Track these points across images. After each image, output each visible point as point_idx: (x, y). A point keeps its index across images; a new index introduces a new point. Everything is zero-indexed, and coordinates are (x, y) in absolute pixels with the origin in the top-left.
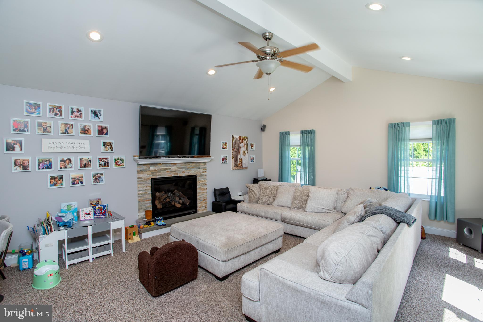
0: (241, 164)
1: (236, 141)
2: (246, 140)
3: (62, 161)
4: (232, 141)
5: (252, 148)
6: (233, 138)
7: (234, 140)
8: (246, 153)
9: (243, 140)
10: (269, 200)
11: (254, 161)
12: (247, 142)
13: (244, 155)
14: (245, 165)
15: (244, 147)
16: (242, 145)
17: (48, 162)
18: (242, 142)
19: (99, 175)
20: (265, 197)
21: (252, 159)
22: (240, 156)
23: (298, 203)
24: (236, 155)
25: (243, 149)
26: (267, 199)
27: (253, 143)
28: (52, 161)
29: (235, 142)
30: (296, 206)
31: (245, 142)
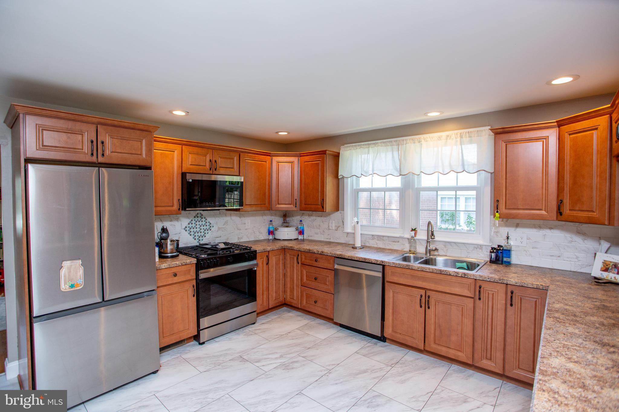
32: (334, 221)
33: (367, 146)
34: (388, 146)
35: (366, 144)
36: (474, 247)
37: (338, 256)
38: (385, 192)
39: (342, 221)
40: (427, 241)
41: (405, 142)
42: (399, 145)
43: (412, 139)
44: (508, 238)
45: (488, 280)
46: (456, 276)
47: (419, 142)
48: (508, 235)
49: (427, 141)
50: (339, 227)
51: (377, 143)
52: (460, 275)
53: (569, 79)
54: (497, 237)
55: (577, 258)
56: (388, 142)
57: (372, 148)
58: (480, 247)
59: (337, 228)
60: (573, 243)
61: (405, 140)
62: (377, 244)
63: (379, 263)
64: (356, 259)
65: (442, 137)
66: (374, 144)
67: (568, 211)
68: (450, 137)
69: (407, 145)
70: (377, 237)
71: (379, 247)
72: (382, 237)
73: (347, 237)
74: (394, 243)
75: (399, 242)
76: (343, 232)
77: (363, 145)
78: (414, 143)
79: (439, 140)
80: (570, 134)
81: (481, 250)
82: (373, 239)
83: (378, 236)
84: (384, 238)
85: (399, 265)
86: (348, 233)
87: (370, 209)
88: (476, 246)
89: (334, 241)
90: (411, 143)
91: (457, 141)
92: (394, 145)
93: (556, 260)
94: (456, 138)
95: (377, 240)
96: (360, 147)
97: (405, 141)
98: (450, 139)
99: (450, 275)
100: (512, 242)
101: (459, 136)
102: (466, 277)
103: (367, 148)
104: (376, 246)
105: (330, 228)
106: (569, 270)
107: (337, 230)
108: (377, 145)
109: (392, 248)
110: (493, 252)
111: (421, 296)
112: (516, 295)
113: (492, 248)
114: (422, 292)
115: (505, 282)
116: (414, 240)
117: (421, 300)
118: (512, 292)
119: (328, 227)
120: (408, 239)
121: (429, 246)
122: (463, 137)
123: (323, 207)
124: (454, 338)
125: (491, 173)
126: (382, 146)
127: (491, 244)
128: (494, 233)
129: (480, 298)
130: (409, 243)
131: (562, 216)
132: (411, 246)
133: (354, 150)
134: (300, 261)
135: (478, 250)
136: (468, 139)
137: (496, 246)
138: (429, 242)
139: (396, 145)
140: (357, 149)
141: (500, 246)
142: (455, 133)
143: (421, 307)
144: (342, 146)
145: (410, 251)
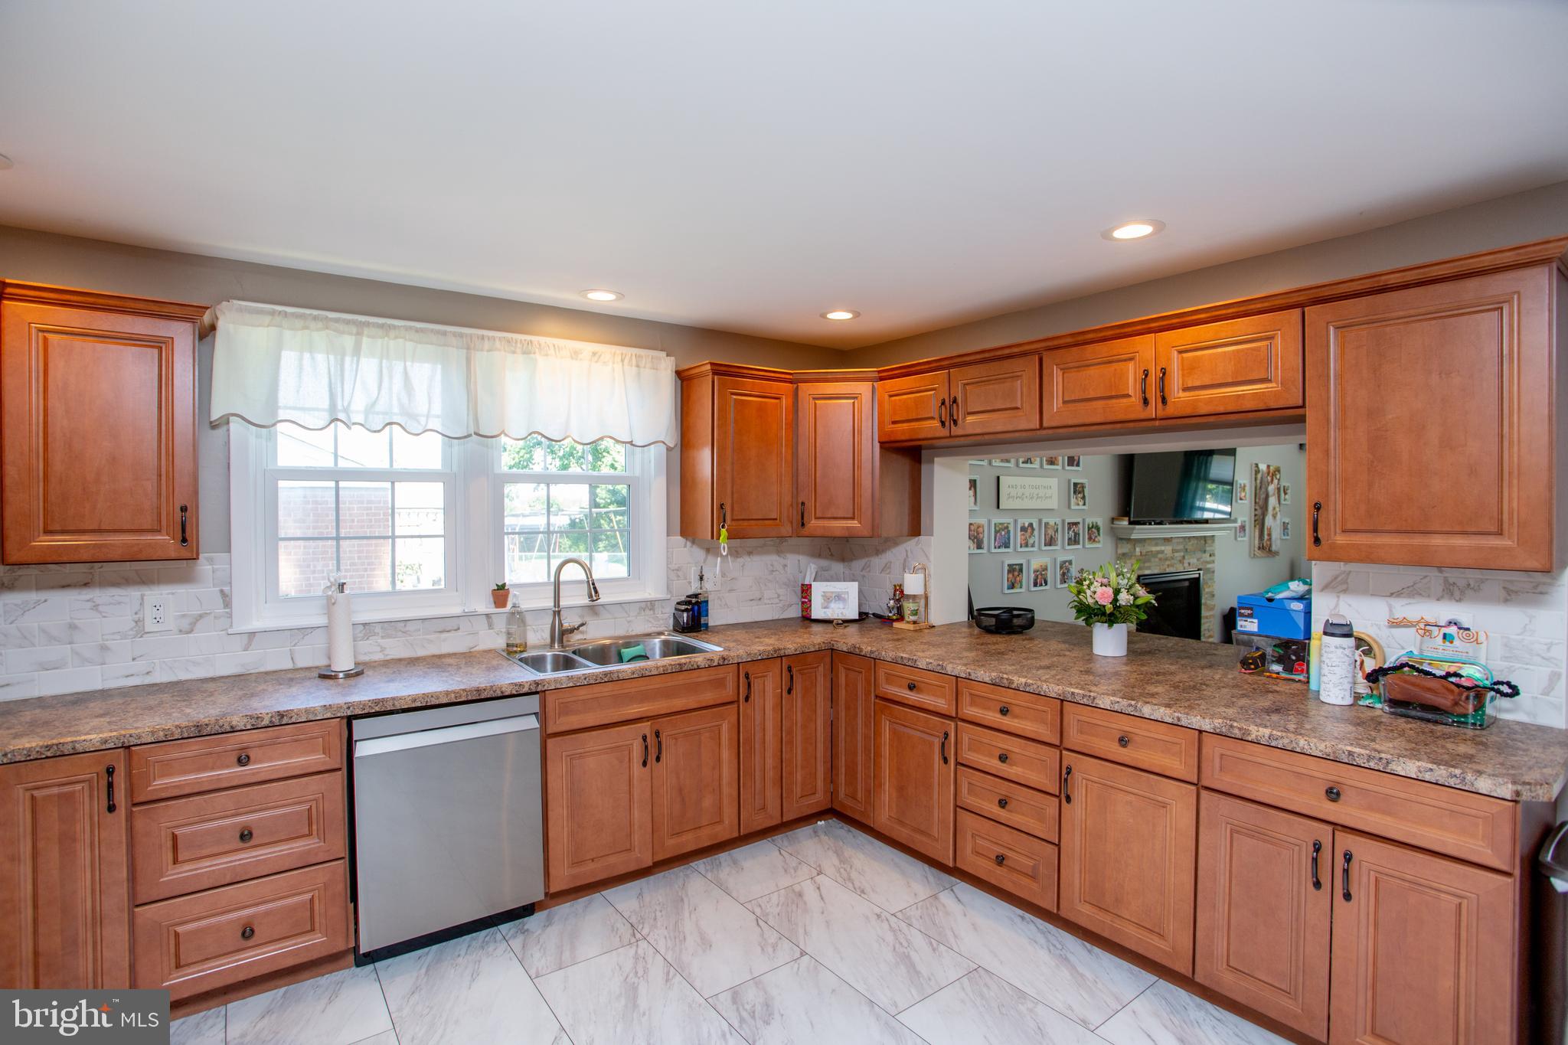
0: (1268, 543)
2: (1278, 477)
3: (1023, 529)
4: (1256, 479)
5: (1287, 496)
6: (1257, 471)
7: (1259, 476)
8: (1276, 513)
9: (1273, 475)
11: (1288, 535)
12: (1279, 480)
13: (1274, 516)
14: (1276, 546)
15: (1274, 494)
16: (1271, 488)
17: (1006, 530)
18: (1272, 480)
19: (1067, 564)
21: (1285, 526)
22: (1269, 521)
24: (1261, 517)
25: (1272, 501)
27: (1287, 485)
28: (1011, 528)
29: (1261, 483)
31: (1275, 481)
33: (354, 330)
34: (432, 344)
35: (348, 322)
36: (641, 608)
37: (366, 711)
38: (393, 483)
39: (222, 591)
40: (554, 612)
41: (487, 344)
42: (469, 349)
43: (508, 342)
44: (701, 578)
45: (760, 658)
47: (526, 354)
48: (701, 572)
49: (547, 355)
50: (201, 617)
51: (395, 327)
52: (715, 663)
53: (845, 315)
54: (678, 580)
55: (779, 596)
56: (431, 331)
57: (369, 337)
58: (650, 605)
59: (193, 625)
60: (774, 573)
61: (489, 338)
62: (383, 650)
63: (526, 690)
64: (445, 701)
65: (581, 353)
66: (382, 326)
67: (811, 521)
68: (600, 356)
69: (493, 354)
70: (382, 628)
71: (388, 658)
72: (402, 624)
73: (246, 649)
74: (446, 635)
75: (459, 629)
76: (230, 631)
77: (337, 320)
78: (514, 352)
79: (572, 358)
80: (812, 399)
81: (652, 612)
83: (386, 625)
84: (410, 627)
85: (585, 679)
86: (252, 634)
87: (338, 539)
88: (643, 605)
89: (173, 679)
90: (505, 351)
91: (614, 370)
92: (453, 347)
93: (757, 605)
94: (614, 363)
95: (383, 637)
96: (320, 325)
97: (486, 341)
98: (598, 361)
99: (699, 668)
100: (708, 585)
101: (619, 359)
103: (350, 334)
105: (150, 626)
106: (771, 618)
107: (191, 631)
108: (392, 333)
109: (437, 652)
110: (686, 610)
111: (645, 738)
112: (794, 670)
113: (678, 603)
114: (646, 728)
115: (782, 653)
116: (519, 613)
117: (646, 747)
118: (790, 669)
119: (134, 624)
120: (488, 616)
121: (561, 624)
122: (626, 361)
123: (184, 540)
124: (707, 802)
125: (669, 449)
126: (411, 340)
127: (669, 597)
128: (674, 572)
129: (747, 699)
130: (490, 626)
131: (806, 528)
132: (509, 634)
133: (292, 329)
134: (120, 796)
135: (648, 612)
136: (634, 369)
137: (683, 598)
138: (559, 612)
139: (457, 348)
140: (306, 328)
141: (696, 596)
142: (607, 351)
143: (645, 764)
144: (224, 303)
145: (508, 645)
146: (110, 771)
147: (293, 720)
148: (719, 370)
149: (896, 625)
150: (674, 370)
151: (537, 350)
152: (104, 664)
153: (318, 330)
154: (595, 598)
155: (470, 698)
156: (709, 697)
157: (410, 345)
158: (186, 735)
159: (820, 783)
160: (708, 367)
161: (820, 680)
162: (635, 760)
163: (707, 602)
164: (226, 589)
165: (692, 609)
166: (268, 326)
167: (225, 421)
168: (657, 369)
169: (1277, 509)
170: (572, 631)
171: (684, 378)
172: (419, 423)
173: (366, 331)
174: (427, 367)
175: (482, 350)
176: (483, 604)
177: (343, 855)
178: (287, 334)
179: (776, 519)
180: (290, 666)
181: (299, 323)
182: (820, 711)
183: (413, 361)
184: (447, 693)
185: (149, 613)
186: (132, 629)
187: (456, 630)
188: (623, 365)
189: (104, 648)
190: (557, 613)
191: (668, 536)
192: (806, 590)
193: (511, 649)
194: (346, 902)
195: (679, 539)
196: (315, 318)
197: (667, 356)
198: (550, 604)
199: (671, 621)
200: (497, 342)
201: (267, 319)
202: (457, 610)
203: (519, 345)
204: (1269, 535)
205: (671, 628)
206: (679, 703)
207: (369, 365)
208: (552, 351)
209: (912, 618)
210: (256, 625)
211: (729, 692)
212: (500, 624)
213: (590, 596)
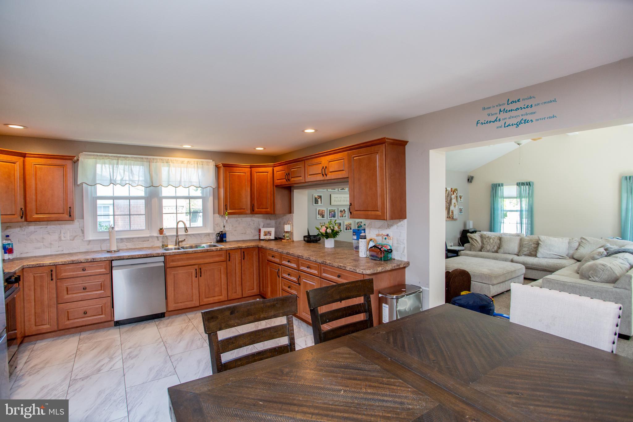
0: (452, 216)
1: (448, 193)
2: (456, 192)
3: (341, 211)
4: (446, 193)
5: (461, 199)
6: (446, 190)
7: (447, 192)
8: (456, 205)
9: (454, 191)
10: (493, 248)
11: (462, 213)
12: (457, 193)
13: (455, 206)
14: (456, 217)
15: (454, 198)
16: (453, 196)
17: (334, 212)
18: (453, 194)
19: (360, 223)
20: (490, 245)
21: (461, 210)
22: (452, 208)
23: (527, 250)
24: (448, 207)
25: (454, 201)
26: (492, 247)
27: (461, 195)
28: (336, 211)
29: (448, 195)
30: (525, 253)
31: (455, 194)
32: (68, 231)
33: (117, 159)
34: (139, 161)
35: (114, 156)
36: (205, 235)
37: (117, 258)
38: (130, 200)
40: (176, 236)
41: (155, 161)
42: (150, 162)
43: (162, 159)
44: (224, 227)
45: (233, 249)
46: (217, 251)
47: (167, 162)
48: (224, 224)
49: (173, 163)
50: (76, 236)
51: (128, 157)
52: (218, 250)
53: (262, 149)
55: (252, 232)
56: (139, 158)
57: (121, 160)
58: (208, 234)
59: (74, 238)
60: (250, 225)
61: (156, 159)
62: (126, 246)
64: (137, 257)
65: (184, 161)
66: (124, 157)
67: (256, 209)
68: (190, 163)
69: (158, 163)
70: (126, 240)
72: (132, 239)
73: (88, 245)
74: (144, 242)
76: (84, 240)
77: (112, 156)
78: (163, 162)
79: (182, 163)
80: (256, 173)
81: (209, 237)
82: (122, 242)
83: (128, 239)
84: (134, 240)
86: (90, 241)
87: (114, 215)
88: (206, 235)
89: (69, 252)
90: (161, 162)
91: (194, 166)
92: (145, 161)
93: (244, 235)
94: (194, 164)
95: (126, 242)
98: (189, 164)
99: (213, 251)
100: (226, 229)
101: (196, 163)
102: (222, 250)
103: (116, 160)
104: (125, 248)
105: (62, 239)
107: (73, 240)
108: (127, 159)
109: (142, 247)
110: (218, 236)
111: (196, 270)
112: (245, 253)
113: (217, 234)
114: (196, 267)
115: (241, 248)
116: (166, 236)
117: (196, 272)
118: (244, 252)
119: (58, 238)
120: (157, 237)
121: (178, 239)
122: (198, 164)
123: (70, 216)
124: (217, 289)
125: (213, 189)
126: (133, 161)
127: (214, 232)
128: (215, 225)
129: (229, 260)
130: (158, 240)
131: (254, 212)
132: (163, 242)
133: (99, 159)
134: (54, 277)
135: (208, 237)
136: (201, 166)
137: (219, 232)
138: (178, 236)
139: (147, 162)
140: (103, 159)
141: (222, 232)
142: (193, 160)
143: (196, 277)
144: (81, 153)
145: (162, 245)
146: (52, 271)
147: (96, 260)
148: (225, 166)
149: (283, 240)
150: (214, 165)
151: (170, 162)
152: (51, 248)
153: (106, 159)
154: (187, 232)
155: (144, 257)
156: (217, 259)
157: (132, 162)
158: (70, 263)
159: (255, 287)
160: (221, 165)
161: (254, 256)
162: (193, 276)
163: (226, 234)
164: (83, 229)
165: (221, 236)
166: (93, 159)
167: (82, 184)
168: (208, 165)
169: (456, 204)
170: (182, 241)
171: (217, 167)
172: (135, 183)
173: (120, 159)
174: (138, 167)
175: (154, 162)
176: (156, 234)
177: (110, 296)
178: (98, 160)
179: (245, 209)
180: (100, 250)
181: (101, 158)
182: (255, 266)
183: (134, 165)
184: (138, 255)
185: (62, 235)
186: (58, 239)
187: (148, 241)
188: (197, 164)
189: (51, 244)
190: (177, 236)
191: (214, 214)
192: (260, 230)
193: (163, 246)
194: (111, 308)
195: (217, 215)
196: (106, 156)
197: (213, 161)
198: (175, 234)
199: (215, 240)
200: (158, 160)
201: (93, 157)
202: (148, 235)
203: (165, 160)
204: (452, 213)
205: (215, 241)
206: (207, 261)
207: (121, 167)
208: (175, 162)
209: (287, 238)
210: (91, 238)
211: (222, 258)
212: (161, 239)
213: (185, 231)
